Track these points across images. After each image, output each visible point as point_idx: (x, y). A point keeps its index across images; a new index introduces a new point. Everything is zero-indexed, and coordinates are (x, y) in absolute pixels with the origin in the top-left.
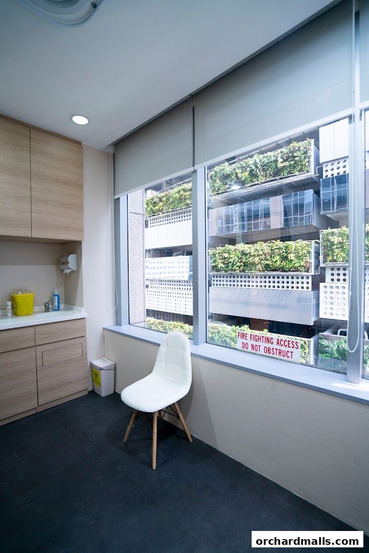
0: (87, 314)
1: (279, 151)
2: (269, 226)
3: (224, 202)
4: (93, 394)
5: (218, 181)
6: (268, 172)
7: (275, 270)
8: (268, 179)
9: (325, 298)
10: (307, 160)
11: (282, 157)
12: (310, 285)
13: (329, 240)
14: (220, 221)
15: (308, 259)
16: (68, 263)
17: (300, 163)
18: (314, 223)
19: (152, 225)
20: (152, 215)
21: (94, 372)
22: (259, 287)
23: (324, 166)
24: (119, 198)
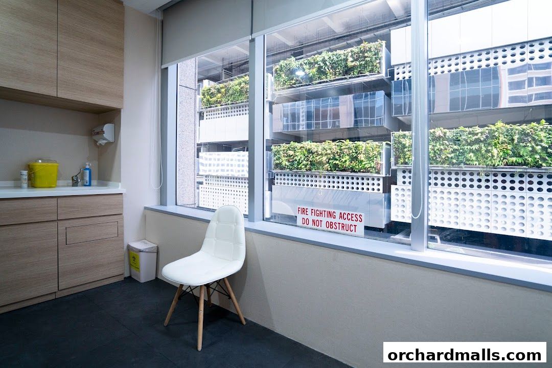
0: (125, 190)
1: (349, 50)
2: (339, 126)
3: (289, 98)
4: (130, 280)
5: (283, 75)
6: (338, 70)
7: (344, 170)
8: (337, 78)
9: (396, 201)
10: (378, 61)
11: (352, 56)
12: (381, 187)
13: (400, 143)
14: (285, 119)
15: (379, 160)
16: (103, 132)
17: (371, 64)
18: (386, 125)
19: (208, 117)
20: (209, 106)
21: (132, 255)
22: (327, 188)
23: (395, 68)
24: (167, 68)
